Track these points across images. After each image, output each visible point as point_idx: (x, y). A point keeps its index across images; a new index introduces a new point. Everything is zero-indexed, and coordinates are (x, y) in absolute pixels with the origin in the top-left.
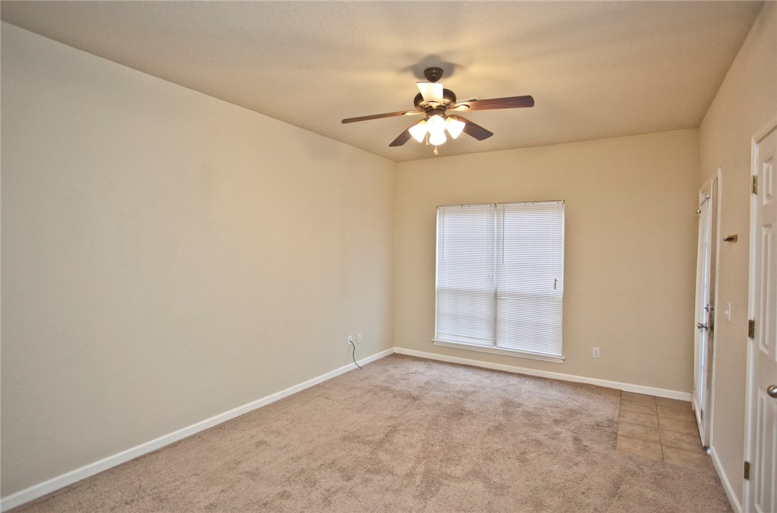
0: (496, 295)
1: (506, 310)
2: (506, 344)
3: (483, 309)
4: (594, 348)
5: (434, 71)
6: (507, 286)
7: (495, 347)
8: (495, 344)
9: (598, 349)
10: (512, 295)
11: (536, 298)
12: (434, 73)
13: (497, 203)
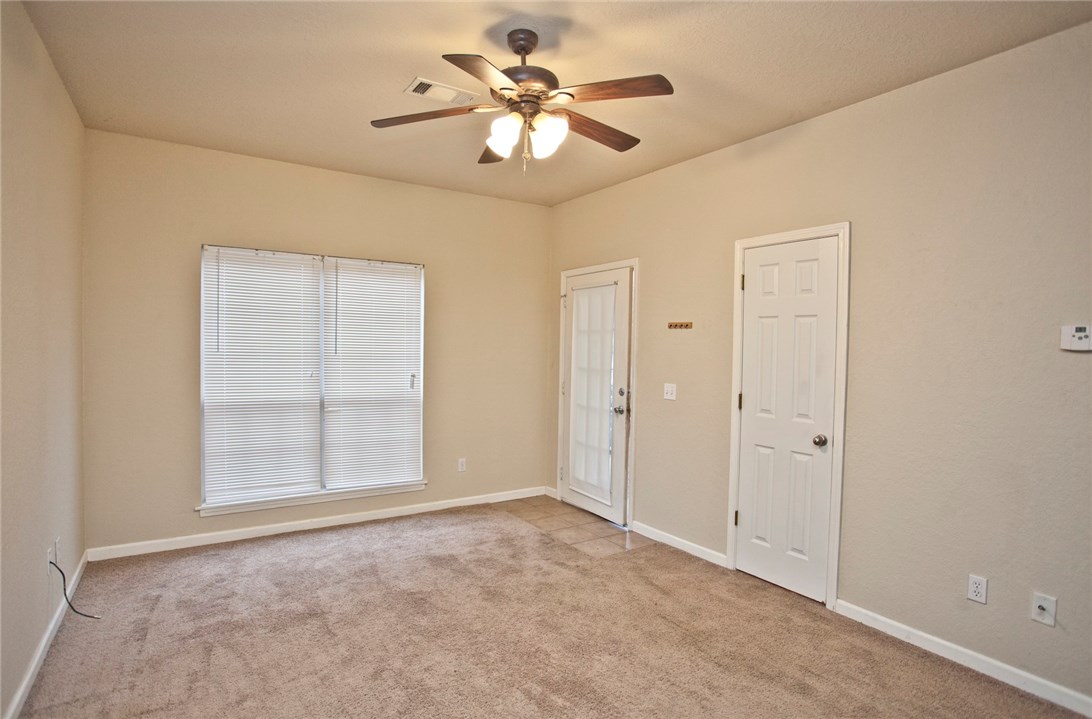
0: (322, 405)
1: (339, 428)
2: (341, 482)
3: (300, 431)
4: (460, 460)
5: (522, 36)
6: (341, 388)
7: (323, 492)
8: (324, 486)
9: (464, 460)
10: (349, 403)
11: (386, 405)
12: (522, 39)
13: (324, 254)
